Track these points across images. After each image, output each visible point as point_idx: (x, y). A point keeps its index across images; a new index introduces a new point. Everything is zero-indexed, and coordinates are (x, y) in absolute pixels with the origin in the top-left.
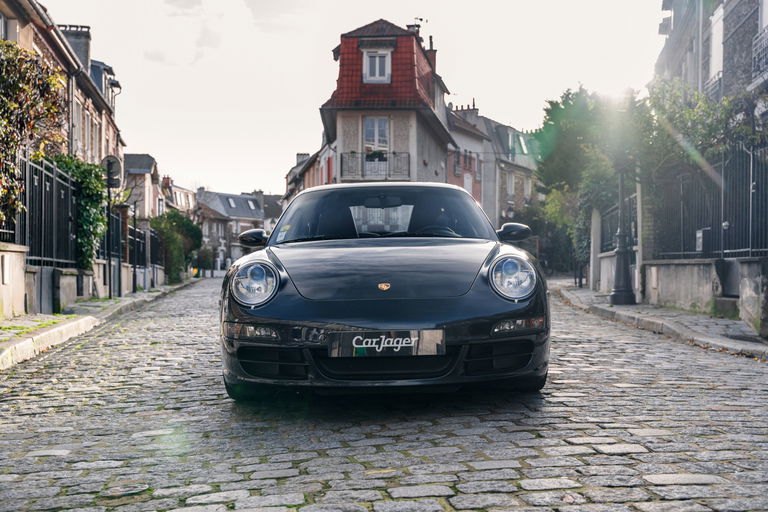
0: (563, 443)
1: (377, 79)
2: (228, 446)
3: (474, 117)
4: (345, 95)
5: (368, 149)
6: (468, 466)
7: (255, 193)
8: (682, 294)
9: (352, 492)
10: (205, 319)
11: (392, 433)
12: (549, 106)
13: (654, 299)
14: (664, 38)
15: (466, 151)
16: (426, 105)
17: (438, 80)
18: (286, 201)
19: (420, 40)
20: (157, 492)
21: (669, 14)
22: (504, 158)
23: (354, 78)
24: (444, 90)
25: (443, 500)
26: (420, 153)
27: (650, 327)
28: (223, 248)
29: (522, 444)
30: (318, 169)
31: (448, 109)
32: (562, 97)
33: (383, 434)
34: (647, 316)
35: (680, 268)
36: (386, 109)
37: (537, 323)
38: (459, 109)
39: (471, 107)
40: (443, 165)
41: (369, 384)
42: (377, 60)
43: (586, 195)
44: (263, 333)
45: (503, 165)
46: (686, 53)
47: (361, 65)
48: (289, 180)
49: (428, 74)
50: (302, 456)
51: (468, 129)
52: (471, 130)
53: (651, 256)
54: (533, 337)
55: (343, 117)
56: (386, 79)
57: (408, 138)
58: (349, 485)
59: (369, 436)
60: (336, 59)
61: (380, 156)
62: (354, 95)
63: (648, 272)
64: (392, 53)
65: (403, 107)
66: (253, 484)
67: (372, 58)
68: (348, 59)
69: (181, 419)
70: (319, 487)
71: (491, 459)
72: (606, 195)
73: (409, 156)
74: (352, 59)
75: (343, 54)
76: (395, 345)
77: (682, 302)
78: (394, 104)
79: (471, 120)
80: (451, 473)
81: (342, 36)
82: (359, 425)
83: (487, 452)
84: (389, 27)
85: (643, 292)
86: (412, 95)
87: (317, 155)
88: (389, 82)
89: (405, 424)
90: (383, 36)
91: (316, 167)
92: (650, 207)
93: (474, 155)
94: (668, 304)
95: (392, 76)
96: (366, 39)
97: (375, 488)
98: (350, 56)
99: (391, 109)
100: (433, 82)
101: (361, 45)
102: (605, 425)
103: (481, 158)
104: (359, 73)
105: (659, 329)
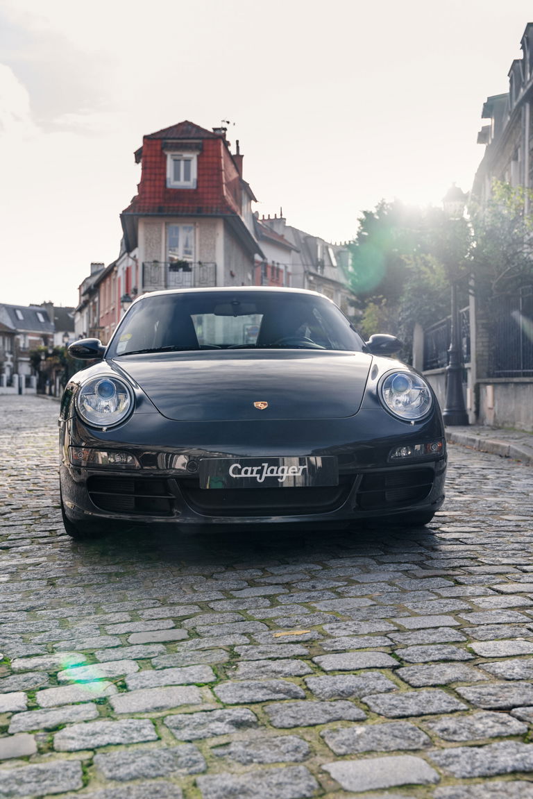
0: (491, 592)
1: (182, 184)
2: (83, 598)
3: (281, 227)
4: (147, 200)
5: (172, 259)
6: (395, 624)
7: (45, 304)
8: (523, 414)
9: (270, 662)
10: (6, 441)
11: (279, 580)
12: (363, 217)
13: (489, 419)
14: (483, 147)
15: (273, 262)
16: (234, 212)
17: (246, 186)
18: (78, 314)
19: (227, 144)
20: (17, 664)
21: (489, 122)
22: (312, 270)
23: (157, 183)
24: (251, 197)
25: (389, 672)
26: (227, 264)
27: (495, 449)
28: (9, 363)
29: (445, 593)
30: (114, 280)
31: (254, 217)
32: (377, 207)
33: (268, 581)
34: (489, 439)
35: (521, 388)
36: (191, 216)
37: (434, 448)
38: (266, 218)
39: (279, 217)
40: (250, 276)
41: (237, 520)
42: (182, 163)
43: (408, 309)
44: (118, 459)
45: (312, 278)
46: (509, 162)
47: (165, 168)
48: (82, 292)
49: (235, 180)
50: (182, 611)
51: (274, 239)
52: (278, 240)
53: (485, 374)
54: (432, 465)
55: (146, 224)
56: (191, 184)
57: (214, 247)
58: (263, 653)
59: (252, 583)
60: (137, 162)
61: (185, 266)
62: (157, 201)
63: (482, 390)
64: (198, 157)
65: (209, 214)
66: (138, 651)
67: (177, 161)
68: (151, 162)
69: (14, 562)
70: (225, 657)
71: (417, 615)
72: (430, 310)
73: (216, 266)
74: (155, 162)
75: (146, 156)
76: (280, 474)
77: (523, 423)
78: (200, 210)
79: (278, 230)
80: (378, 634)
81: (145, 137)
82: (234, 569)
83: (409, 605)
84: (195, 129)
85: (477, 412)
86: (220, 201)
87: (114, 265)
88: (195, 187)
89: (290, 568)
90: (188, 138)
91: (113, 277)
92: (484, 321)
93: (282, 267)
94: (506, 425)
95: (198, 181)
96: (169, 141)
97: (296, 657)
98: (153, 159)
99: (195, 216)
100: (241, 189)
101: (166, 147)
102: (525, 568)
103: (290, 270)
104: (162, 178)
105: (505, 452)
